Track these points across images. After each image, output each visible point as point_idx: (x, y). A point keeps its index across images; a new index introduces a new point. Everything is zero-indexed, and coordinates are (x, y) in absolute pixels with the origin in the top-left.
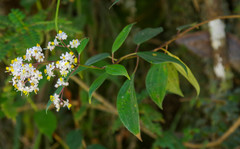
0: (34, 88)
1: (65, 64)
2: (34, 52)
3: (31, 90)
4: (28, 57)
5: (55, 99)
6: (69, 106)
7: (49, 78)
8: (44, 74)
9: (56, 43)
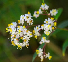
0: (26, 44)
1: (48, 26)
2: (26, 18)
3: (24, 45)
4: (21, 21)
5: (40, 52)
6: (50, 57)
7: (36, 37)
8: (33, 34)
9: (40, 12)
